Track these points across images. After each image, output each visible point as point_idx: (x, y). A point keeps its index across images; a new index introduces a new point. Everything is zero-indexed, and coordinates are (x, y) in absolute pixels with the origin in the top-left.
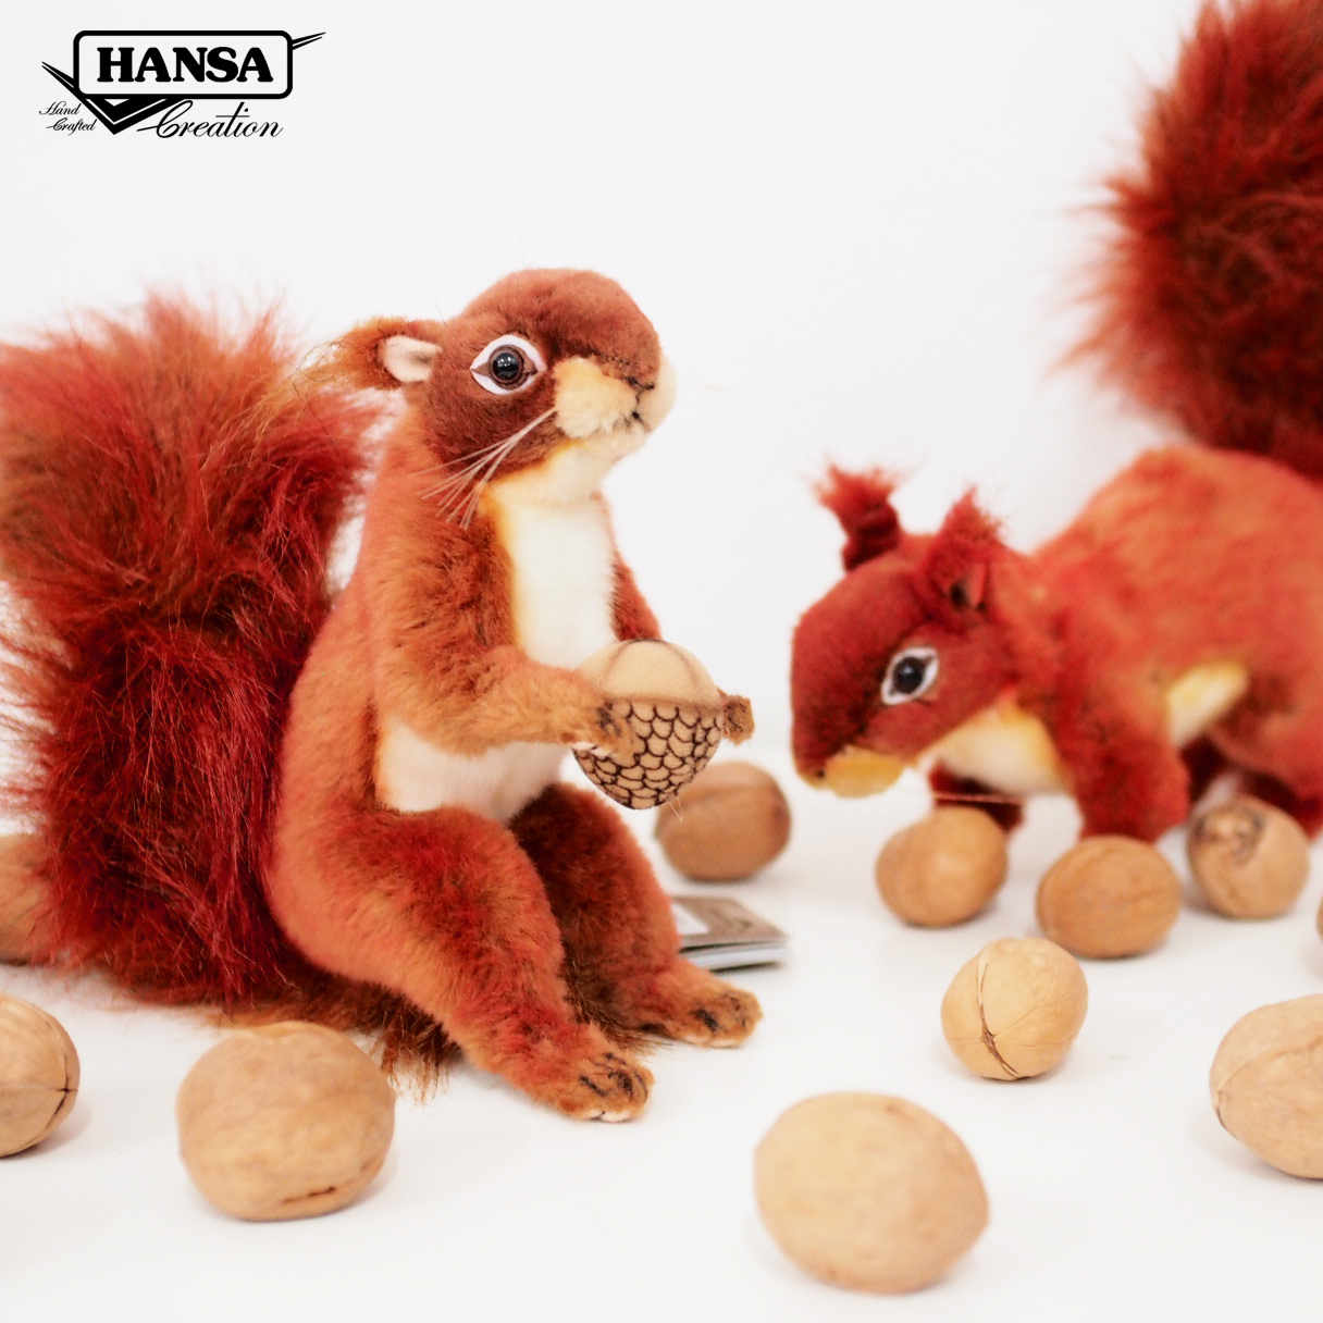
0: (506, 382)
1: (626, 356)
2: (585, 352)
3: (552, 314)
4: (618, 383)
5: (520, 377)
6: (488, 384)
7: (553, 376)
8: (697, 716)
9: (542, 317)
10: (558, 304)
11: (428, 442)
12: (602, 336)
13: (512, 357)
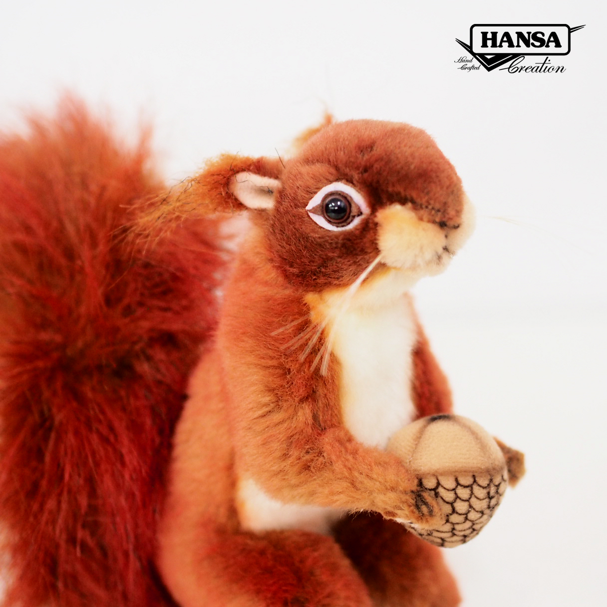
0: (336, 221)
1: (437, 206)
2: (403, 201)
3: (374, 168)
4: (430, 226)
5: (348, 217)
6: (321, 221)
7: (376, 220)
8: (489, 477)
9: (366, 170)
10: (379, 159)
11: (271, 260)
12: (418, 188)
13: (341, 201)
